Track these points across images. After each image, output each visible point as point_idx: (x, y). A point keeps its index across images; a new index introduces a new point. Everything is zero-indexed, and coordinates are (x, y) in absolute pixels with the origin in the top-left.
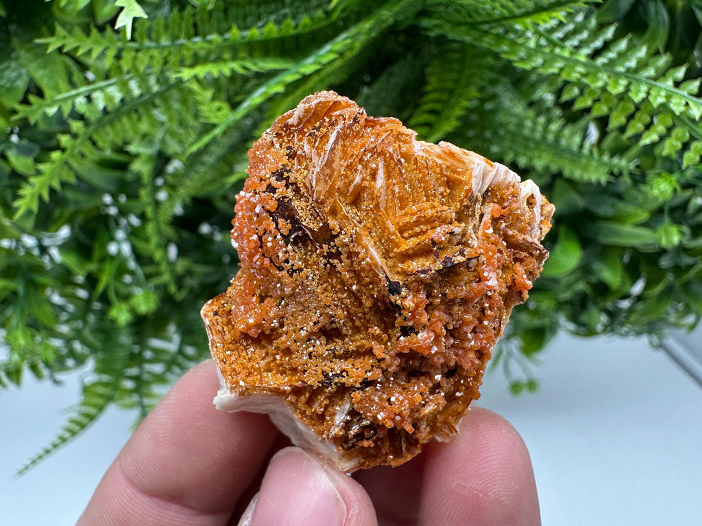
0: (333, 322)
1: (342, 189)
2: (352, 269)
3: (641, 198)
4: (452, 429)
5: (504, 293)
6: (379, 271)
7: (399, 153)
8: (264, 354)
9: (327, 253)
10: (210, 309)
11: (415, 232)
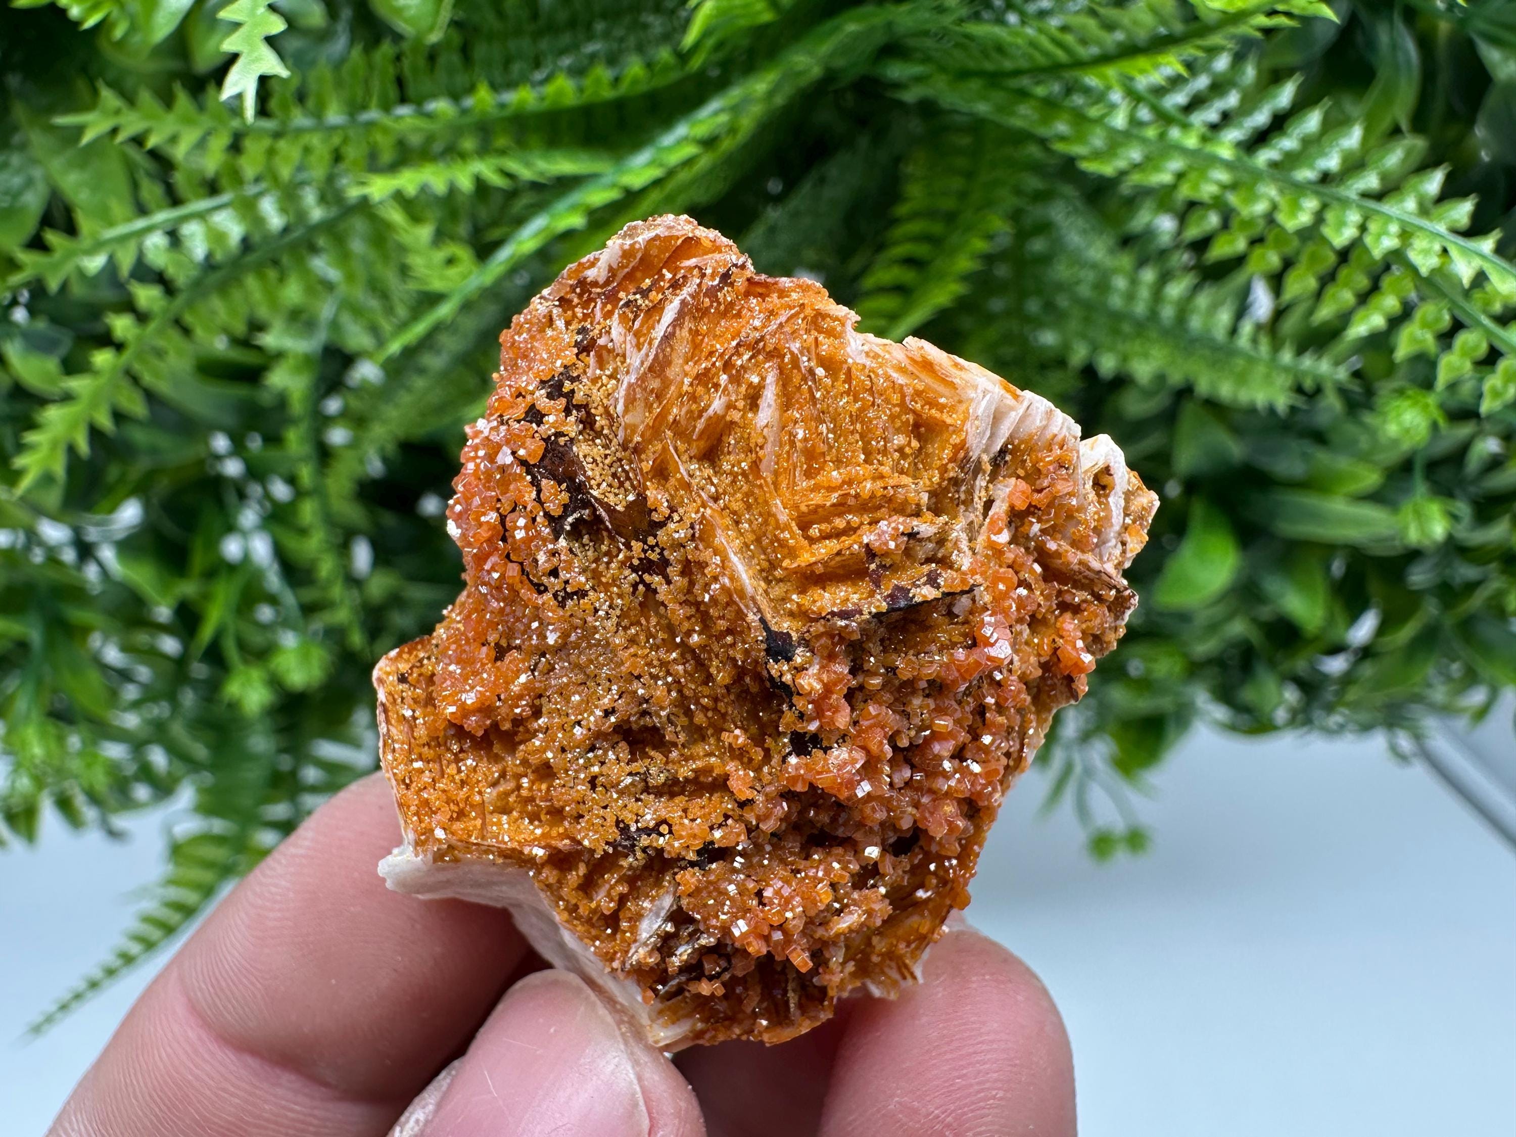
0: (644, 713)
1: (683, 422)
2: (691, 599)
3: (1364, 443)
4: (905, 971)
5: (1031, 677)
6: (747, 606)
7: (813, 356)
8: (496, 775)
9: (640, 559)
10: (394, 668)
11: (834, 528)
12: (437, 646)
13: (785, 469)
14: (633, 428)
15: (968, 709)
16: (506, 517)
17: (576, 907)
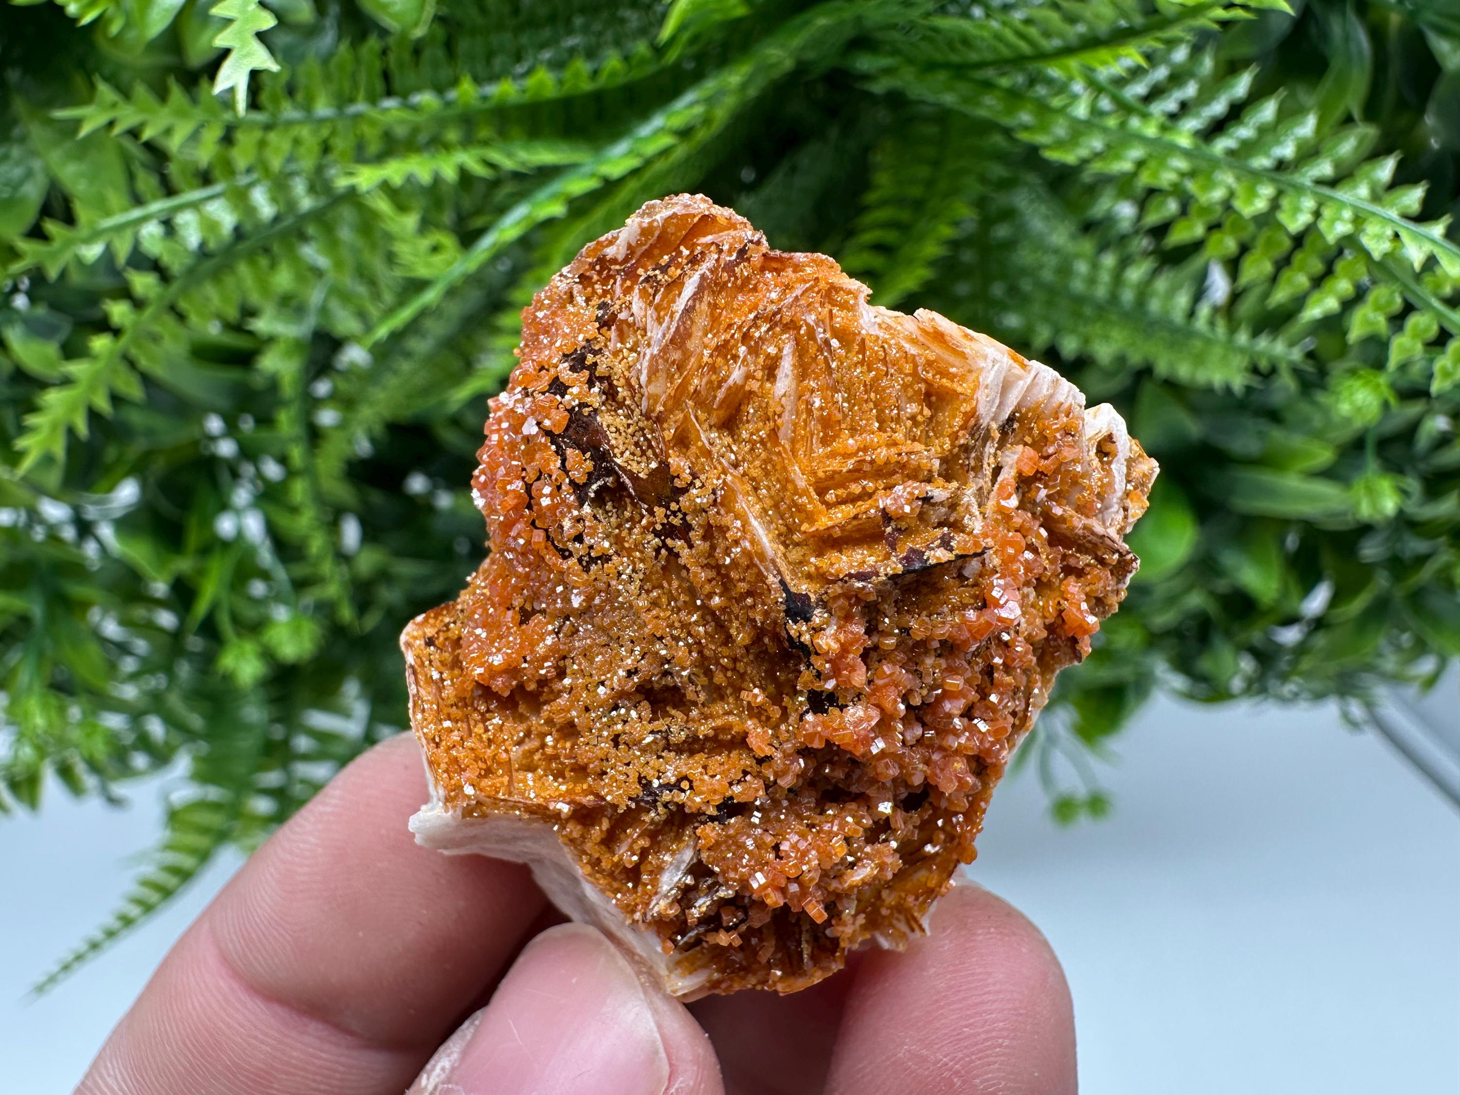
0: (666, 673)
1: (704, 393)
2: (713, 562)
3: (1317, 421)
4: (913, 923)
5: (1037, 638)
6: (767, 569)
7: (828, 328)
8: (521, 734)
9: (663, 524)
10: (420, 633)
11: (849, 493)
12: (462, 611)
13: (802, 437)
14: (655, 398)
15: (977, 669)
16: (531, 485)
17: (599, 861)
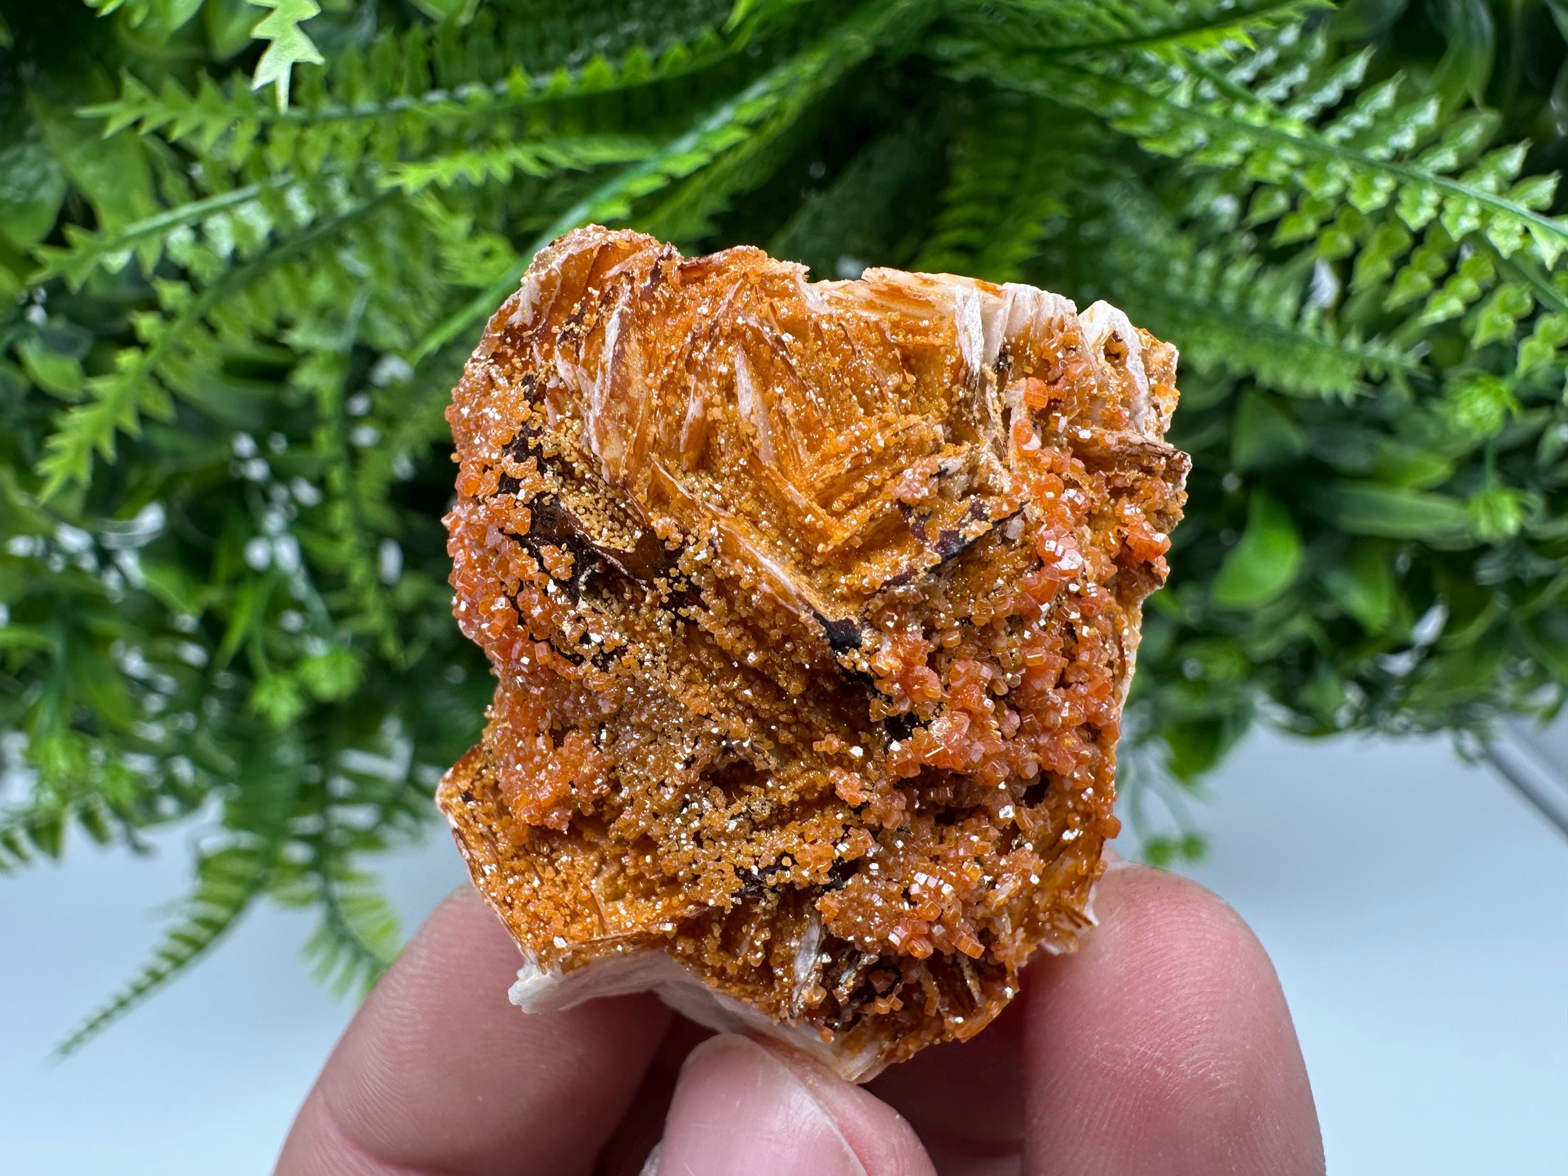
0: (728, 750)
1: (665, 439)
2: (736, 618)
4: (1077, 919)
5: (1109, 577)
6: (795, 606)
7: (775, 324)
8: (596, 864)
9: (668, 595)
10: (454, 789)
11: (857, 494)
12: (490, 752)
13: (786, 451)
14: (615, 463)
15: (1055, 632)
16: (515, 598)
17: (723, 970)
